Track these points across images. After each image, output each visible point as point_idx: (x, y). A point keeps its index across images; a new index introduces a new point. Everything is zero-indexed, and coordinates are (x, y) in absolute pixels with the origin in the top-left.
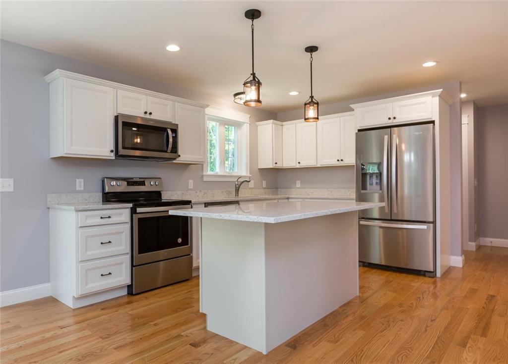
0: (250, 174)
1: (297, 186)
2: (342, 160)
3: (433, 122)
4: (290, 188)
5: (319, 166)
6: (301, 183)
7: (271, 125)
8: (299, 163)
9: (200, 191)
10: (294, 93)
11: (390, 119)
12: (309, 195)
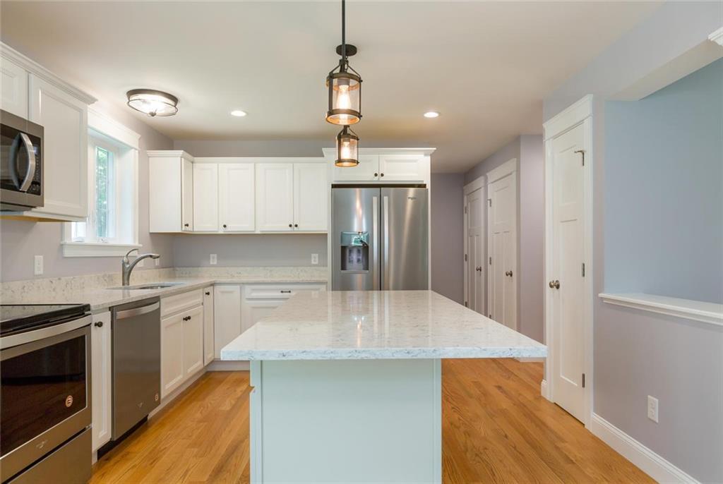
0: (140, 243)
1: (211, 263)
2: (296, 226)
3: (424, 186)
4: (199, 266)
5: (258, 232)
6: (218, 259)
7: (179, 158)
8: (225, 226)
9: (60, 279)
10: (238, 113)
11: (376, 175)
12: (233, 276)
